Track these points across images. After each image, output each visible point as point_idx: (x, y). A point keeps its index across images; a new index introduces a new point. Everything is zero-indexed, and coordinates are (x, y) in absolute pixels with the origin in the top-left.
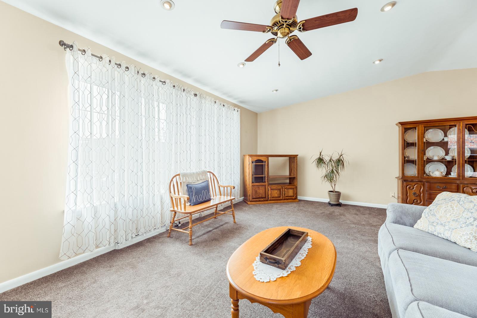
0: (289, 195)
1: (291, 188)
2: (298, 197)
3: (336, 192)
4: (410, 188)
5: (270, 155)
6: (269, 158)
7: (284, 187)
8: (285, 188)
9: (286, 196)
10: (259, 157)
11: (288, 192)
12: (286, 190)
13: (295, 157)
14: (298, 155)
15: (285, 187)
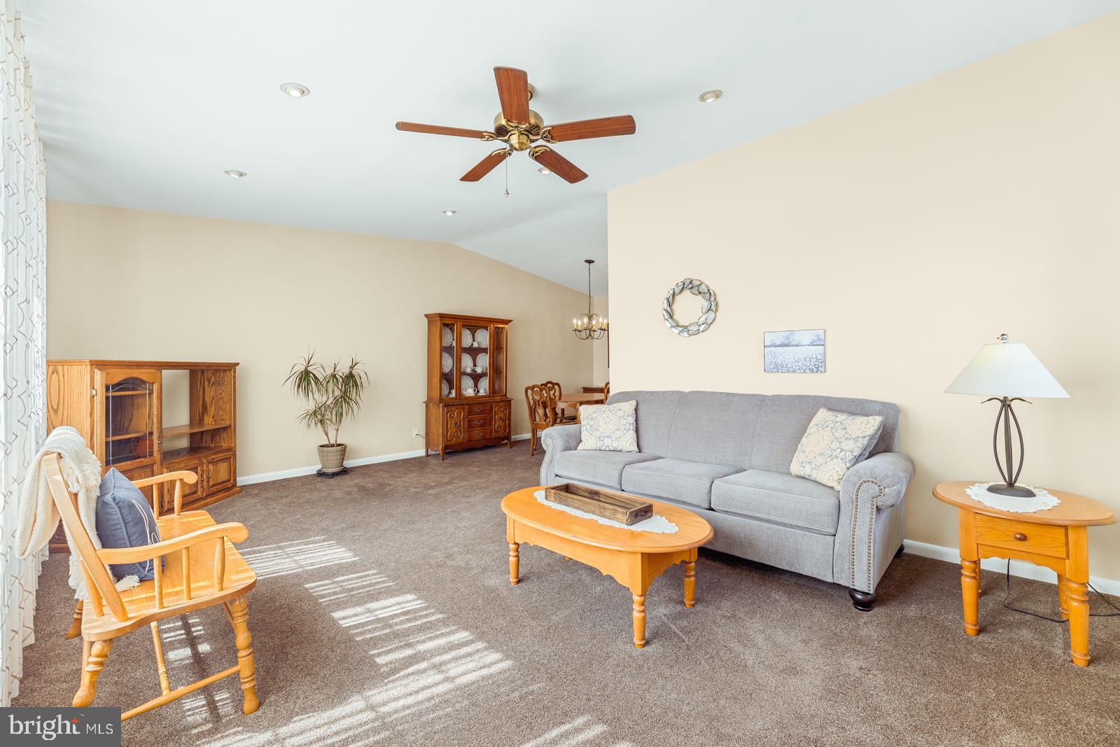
0: (220, 481)
1: (222, 460)
2: (238, 479)
3: (338, 445)
4: (450, 415)
5: (167, 363)
6: (163, 371)
7: (207, 460)
8: (209, 463)
9: (211, 483)
10: (132, 371)
11: (217, 472)
12: (211, 467)
13: (230, 370)
14: (238, 364)
15: (210, 458)
